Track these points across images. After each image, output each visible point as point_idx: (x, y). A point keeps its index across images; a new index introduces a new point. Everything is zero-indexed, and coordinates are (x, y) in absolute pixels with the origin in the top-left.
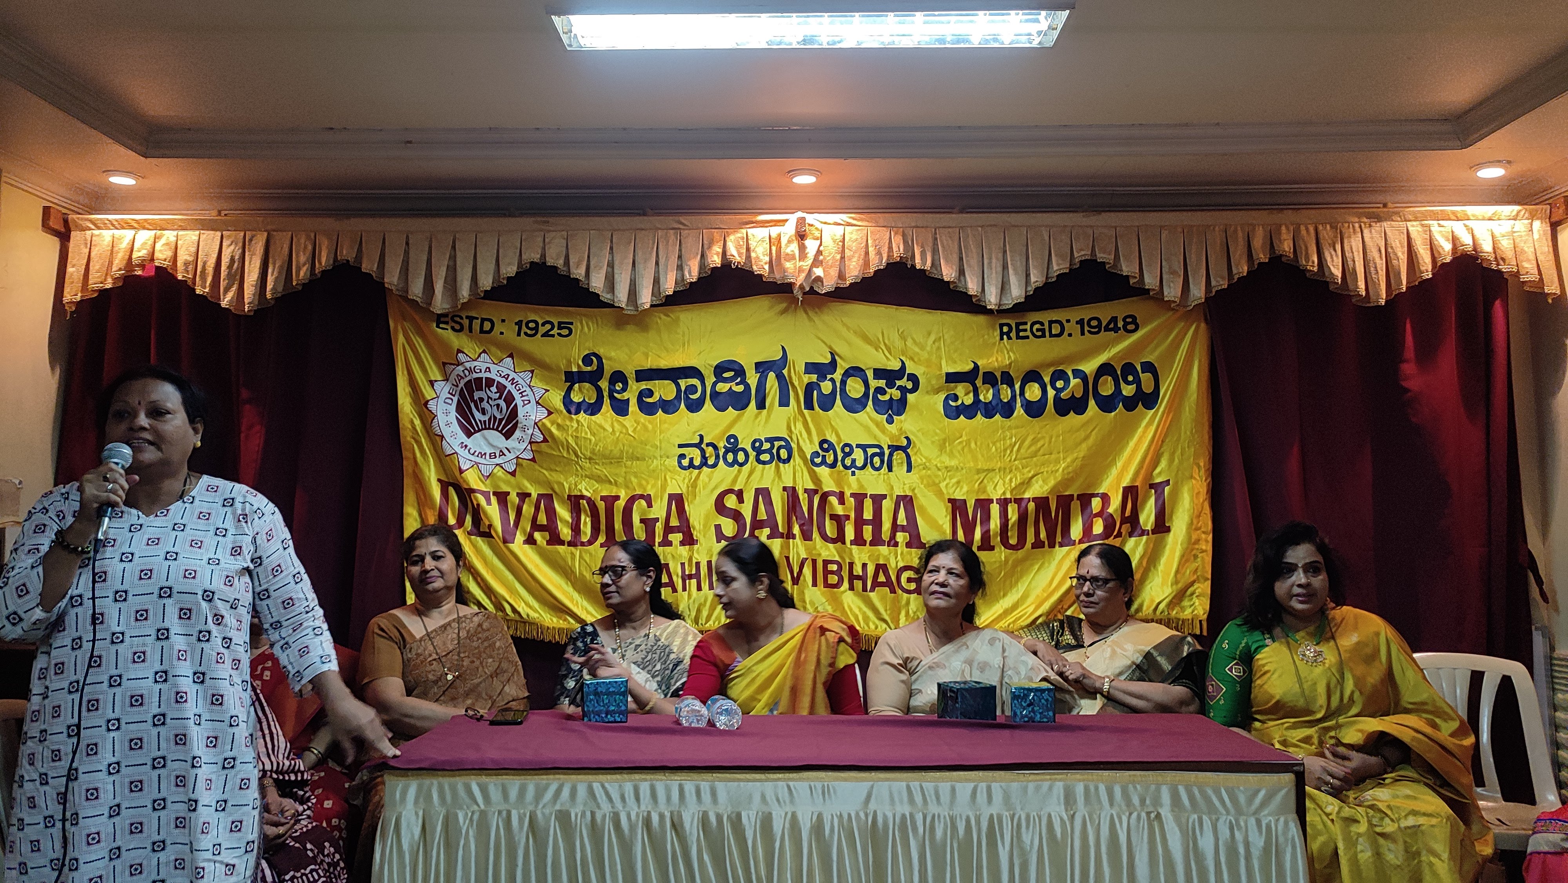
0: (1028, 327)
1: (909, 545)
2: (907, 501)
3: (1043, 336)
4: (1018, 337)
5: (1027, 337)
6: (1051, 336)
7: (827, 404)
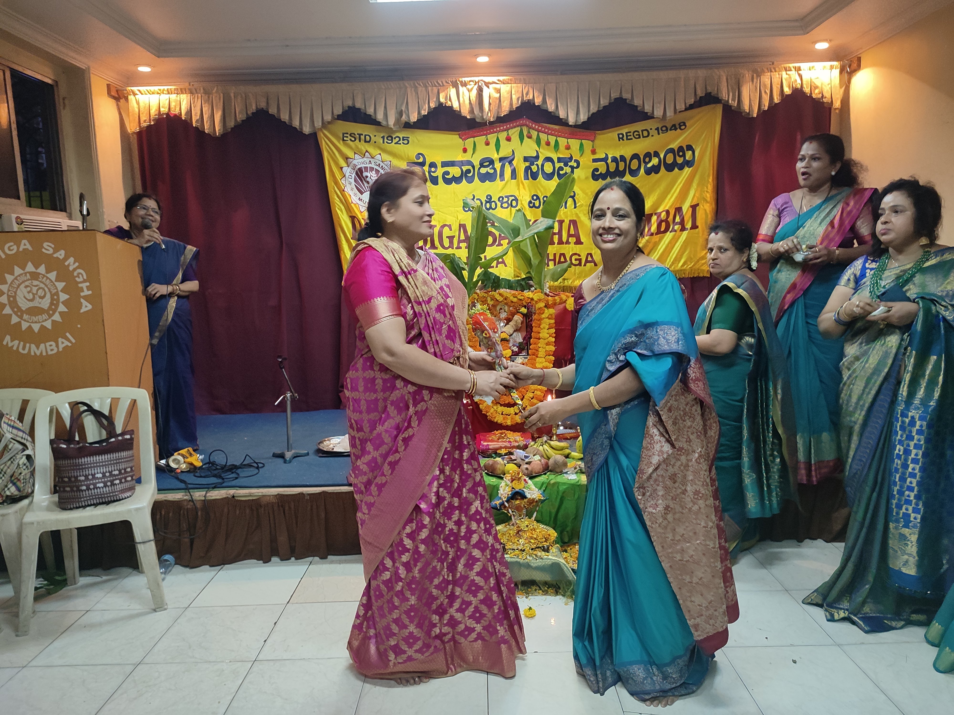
0: (632, 134)
1: (576, 243)
2: (573, 223)
3: (639, 137)
4: (627, 139)
5: (632, 139)
6: (644, 137)
7: (534, 176)
